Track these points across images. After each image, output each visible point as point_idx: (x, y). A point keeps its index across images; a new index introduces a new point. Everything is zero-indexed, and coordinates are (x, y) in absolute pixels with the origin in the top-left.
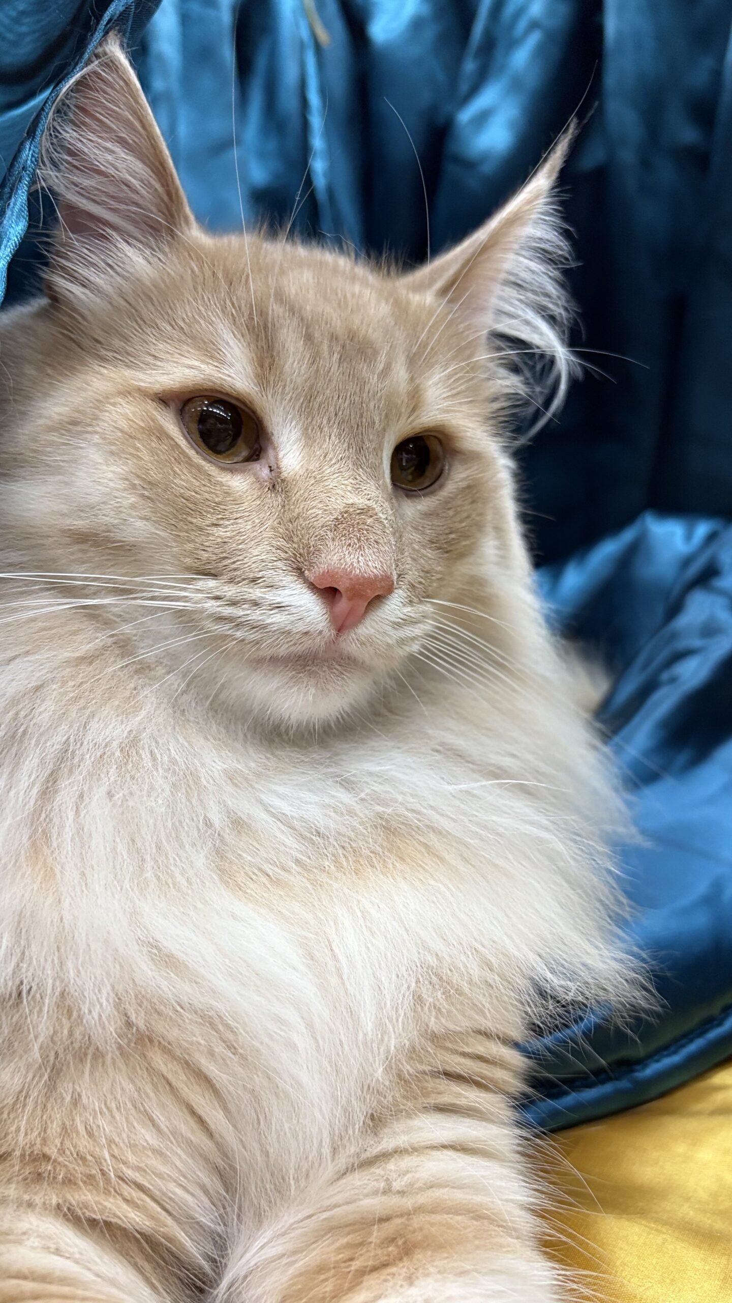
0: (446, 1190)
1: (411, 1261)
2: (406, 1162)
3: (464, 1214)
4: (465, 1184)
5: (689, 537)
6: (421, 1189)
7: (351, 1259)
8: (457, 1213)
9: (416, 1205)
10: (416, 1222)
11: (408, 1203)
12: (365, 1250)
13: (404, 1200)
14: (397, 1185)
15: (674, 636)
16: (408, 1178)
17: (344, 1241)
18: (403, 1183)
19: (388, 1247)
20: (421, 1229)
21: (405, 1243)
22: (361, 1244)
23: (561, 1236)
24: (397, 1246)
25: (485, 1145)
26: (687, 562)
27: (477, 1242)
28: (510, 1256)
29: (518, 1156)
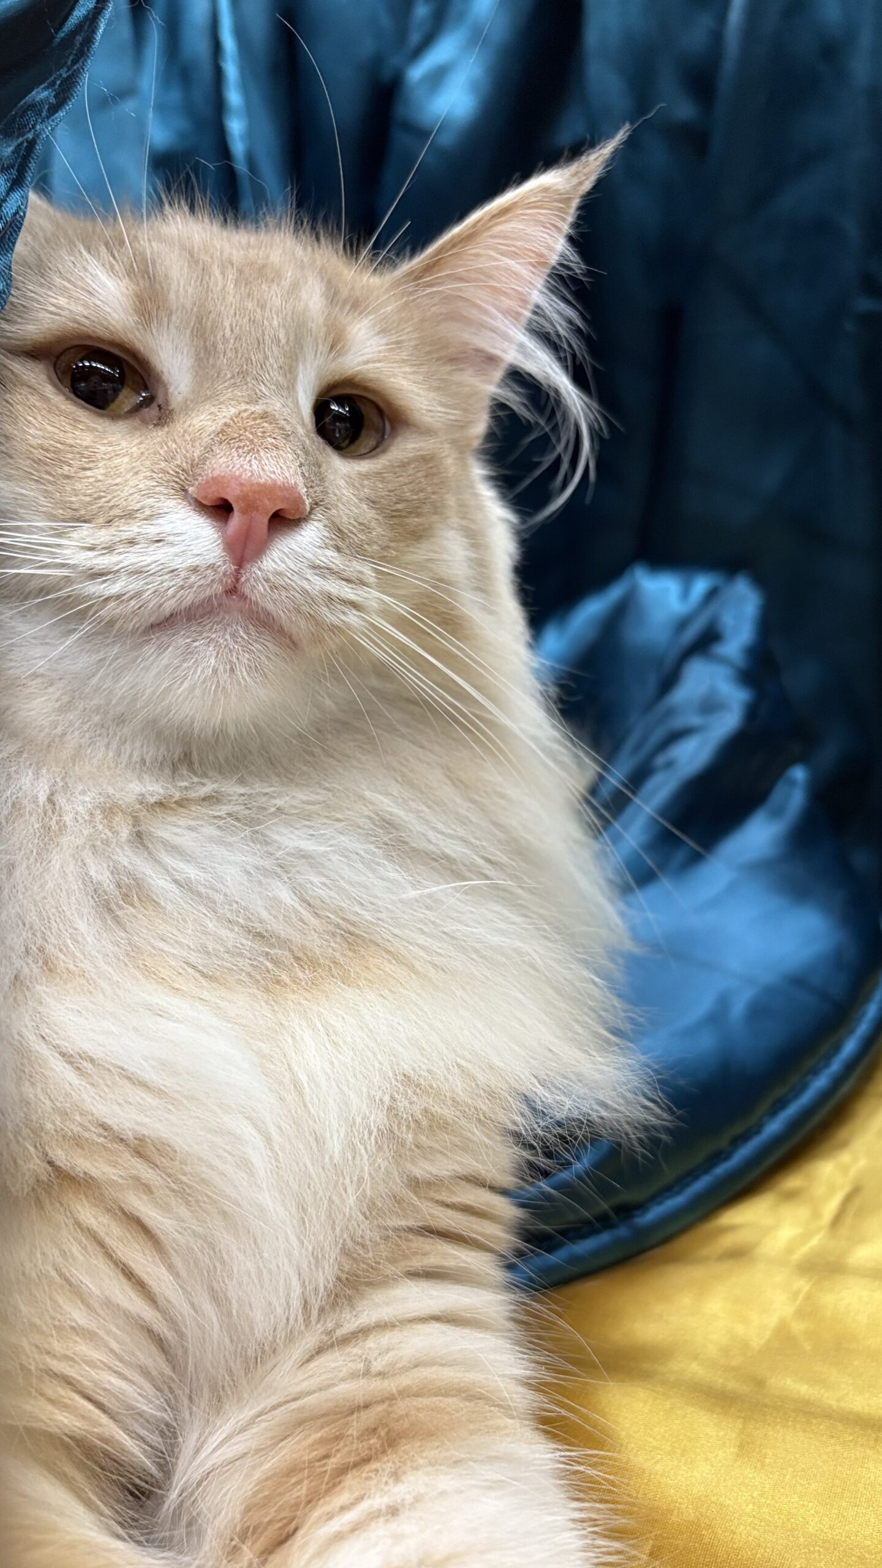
0: (434, 1368)
1: (396, 1453)
2: (386, 1339)
3: (456, 1396)
4: (455, 1360)
5: (685, 594)
6: (406, 1369)
7: (327, 1456)
8: (446, 1395)
9: (400, 1388)
10: (402, 1406)
11: (390, 1385)
12: (342, 1444)
13: (386, 1383)
14: (377, 1365)
15: (670, 713)
16: (388, 1358)
17: (317, 1435)
18: (384, 1363)
19: (369, 1439)
20: (407, 1415)
21: (388, 1433)
22: (338, 1438)
23: (562, 1411)
24: (379, 1437)
25: (477, 1313)
26: (683, 624)
27: (472, 1426)
28: (508, 1439)
29: (512, 1323)
